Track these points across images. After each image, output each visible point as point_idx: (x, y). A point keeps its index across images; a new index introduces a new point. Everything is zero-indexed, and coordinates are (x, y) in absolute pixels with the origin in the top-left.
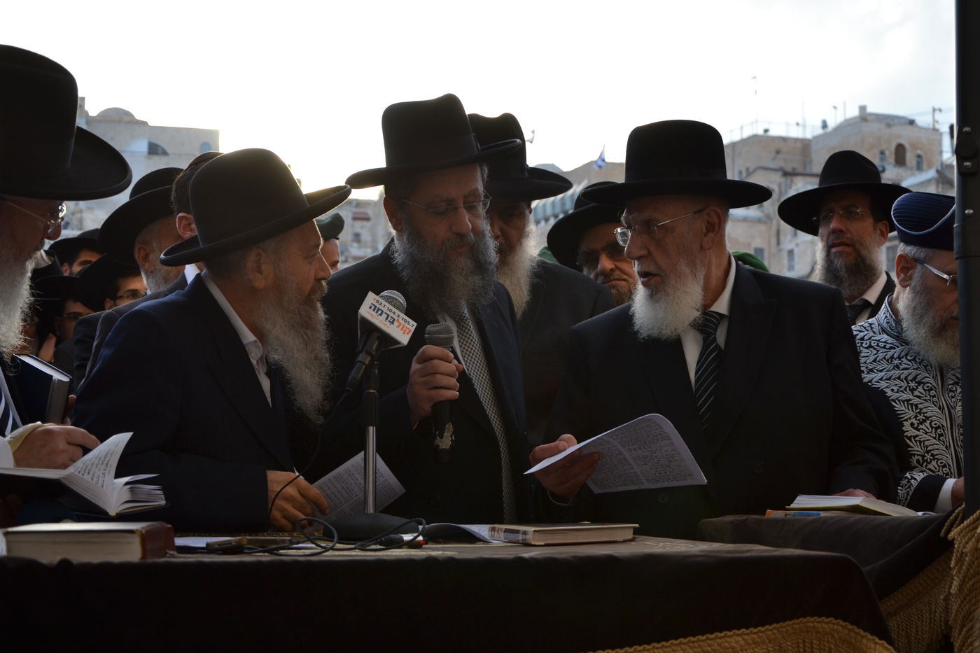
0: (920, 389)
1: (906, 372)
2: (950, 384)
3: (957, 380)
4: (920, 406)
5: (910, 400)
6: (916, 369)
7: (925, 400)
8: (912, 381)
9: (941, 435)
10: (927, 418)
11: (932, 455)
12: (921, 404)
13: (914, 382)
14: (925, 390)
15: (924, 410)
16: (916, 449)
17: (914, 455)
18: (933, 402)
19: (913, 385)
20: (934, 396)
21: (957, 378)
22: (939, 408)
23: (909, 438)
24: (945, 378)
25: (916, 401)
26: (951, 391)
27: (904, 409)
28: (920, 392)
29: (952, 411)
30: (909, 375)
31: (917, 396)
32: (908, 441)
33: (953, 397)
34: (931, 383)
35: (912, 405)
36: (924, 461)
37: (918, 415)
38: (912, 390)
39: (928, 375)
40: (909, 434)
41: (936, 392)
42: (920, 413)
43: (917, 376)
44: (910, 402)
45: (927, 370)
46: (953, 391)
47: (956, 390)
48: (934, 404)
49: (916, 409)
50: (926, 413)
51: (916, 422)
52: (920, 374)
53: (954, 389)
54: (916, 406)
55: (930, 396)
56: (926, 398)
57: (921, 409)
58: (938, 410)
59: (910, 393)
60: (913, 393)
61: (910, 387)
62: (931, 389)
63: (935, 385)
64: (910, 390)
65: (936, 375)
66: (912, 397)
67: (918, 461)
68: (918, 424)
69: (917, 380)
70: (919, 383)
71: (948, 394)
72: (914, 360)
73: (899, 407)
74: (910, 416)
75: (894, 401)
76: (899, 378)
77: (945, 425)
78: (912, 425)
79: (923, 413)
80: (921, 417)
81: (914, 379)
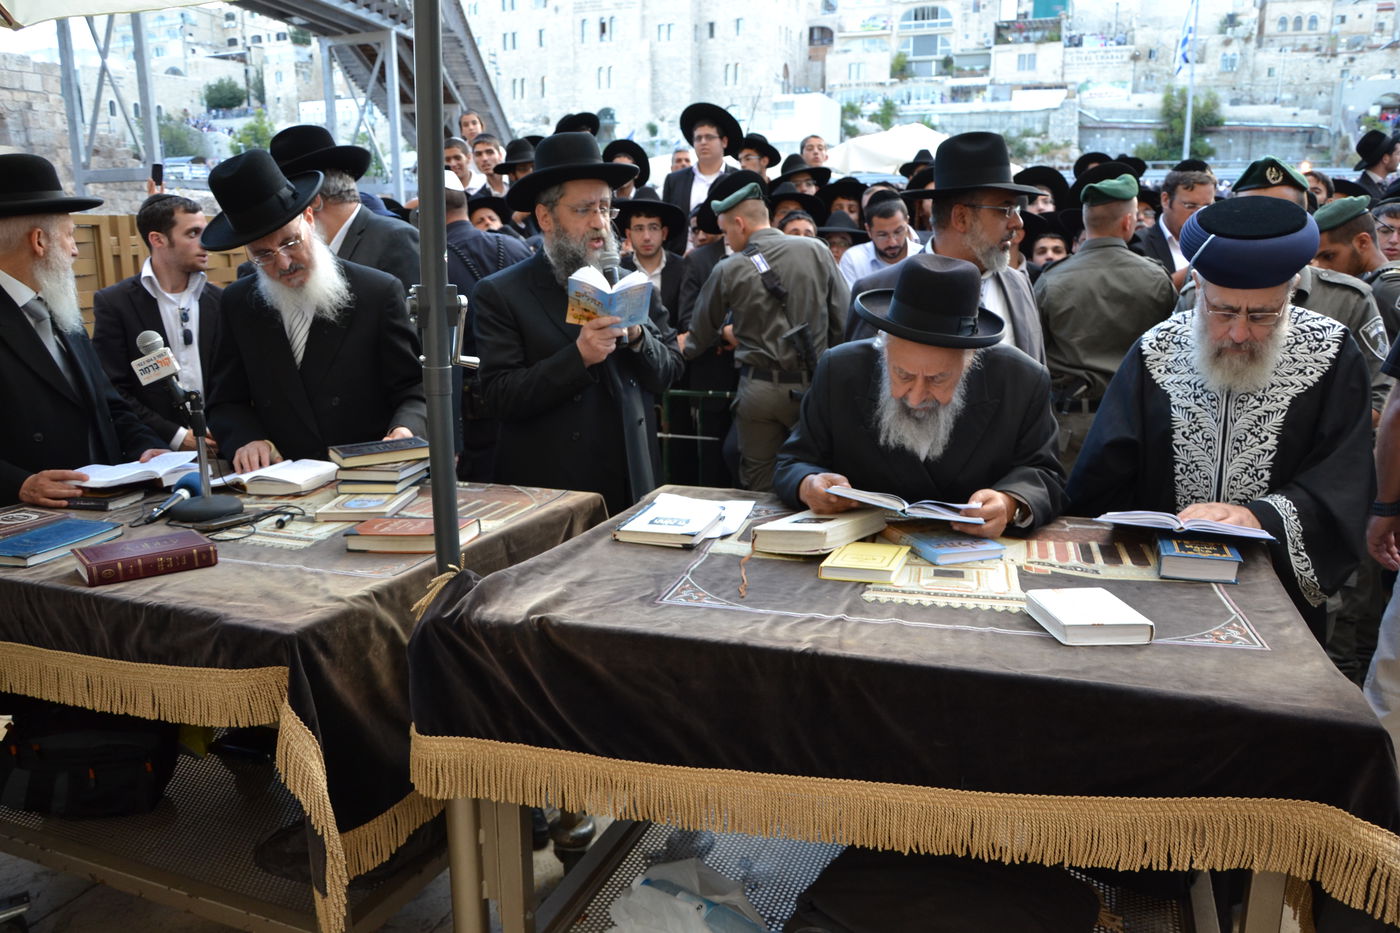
0: (1204, 397)
1: (1198, 377)
9: (1210, 448)
10: (1201, 428)
11: (1196, 466)
12: (1199, 413)
14: (1208, 399)
15: (1199, 421)
16: (1182, 457)
17: (1179, 463)
18: (1212, 412)
19: (1199, 391)
20: (1214, 407)
23: (1178, 447)
25: (1194, 410)
26: (1240, 401)
27: (1180, 416)
31: (1198, 404)
32: (1175, 448)
33: (1239, 408)
34: (1215, 393)
35: (1189, 413)
36: (1187, 470)
37: (1193, 424)
38: (1196, 397)
40: (1178, 442)
41: (1218, 403)
42: (1195, 423)
46: (1242, 402)
47: (1247, 400)
48: (1213, 415)
49: (1193, 417)
50: (1201, 423)
51: (1188, 432)
53: (1245, 399)
54: (1194, 415)
55: (1212, 406)
57: (1197, 419)
58: (1214, 422)
59: (1193, 401)
61: (1195, 393)
62: (1214, 400)
67: (1181, 469)
68: (1190, 434)
71: (1236, 404)
73: (1177, 414)
74: (1184, 424)
75: (1174, 406)
76: (1188, 383)
77: (1217, 438)
78: (1184, 433)
80: (1195, 427)
81: (1202, 386)
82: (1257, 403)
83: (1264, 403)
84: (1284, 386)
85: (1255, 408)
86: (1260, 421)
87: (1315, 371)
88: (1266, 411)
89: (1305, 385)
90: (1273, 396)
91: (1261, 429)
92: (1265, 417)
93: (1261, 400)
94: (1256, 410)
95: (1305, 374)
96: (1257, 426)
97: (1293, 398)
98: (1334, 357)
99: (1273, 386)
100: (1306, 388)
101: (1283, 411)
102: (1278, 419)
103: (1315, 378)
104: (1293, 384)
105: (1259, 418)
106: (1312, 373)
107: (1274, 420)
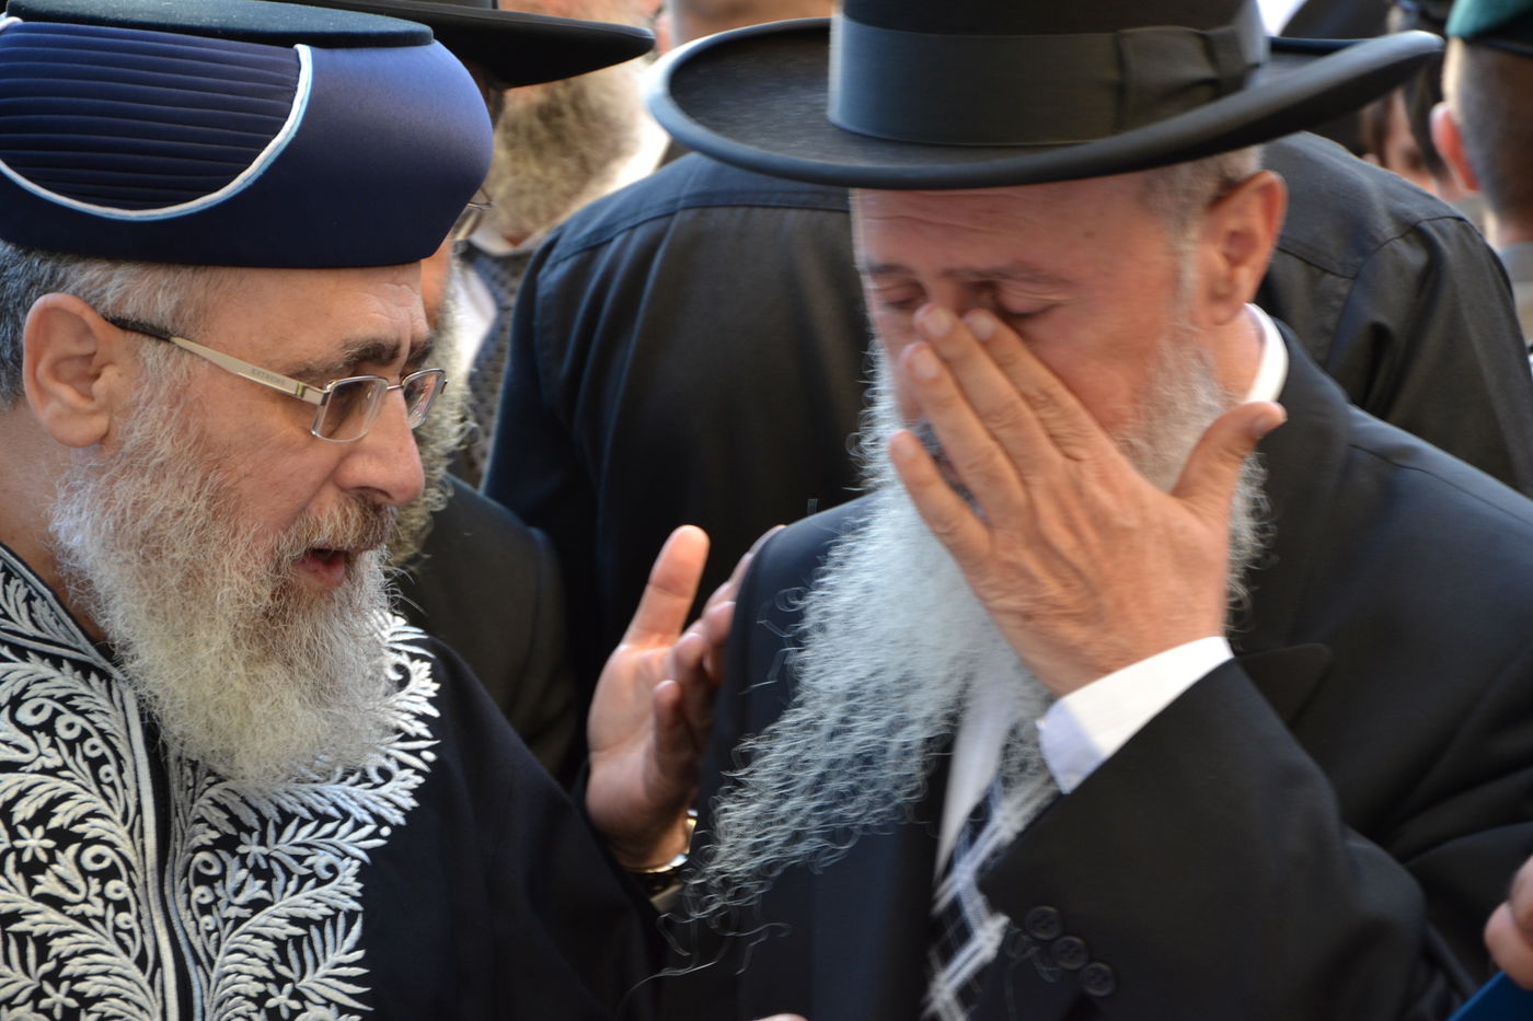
0: (65, 867)
2: (203, 848)
3: (231, 831)
4: (59, 946)
5: (16, 916)
6: (53, 772)
7: (82, 918)
8: (30, 824)
10: (86, 1001)
12: (61, 934)
13: (39, 831)
14: (85, 873)
15: (74, 967)
18: (116, 928)
19: (35, 844)
20: (122, 906)
21: (234, 820)
22: (141, 962)
24: (176, 823)
25: (43, 920)
26: (201, 880)
28: (62, 880)
29: (197, 976)
30: (21, 795)
31: (46, 898)
33: (205, 910)
34: (111, 845)
35: (21, 938)
37: (48, 988)
38: (30, 870)
39: (102, 806)
41: (131, 884)
42: (54, 978)
43: (54, 803)
44: (16, 927)
45: (98, 782)
46: (209, 881)
47: (222, 876)
48: (120, 942)
49: (42, 959)
50: (82, 978)
52: (66, 797)
53: (215, 871)
54: (43, 942)
55: (107, 901)
56: (89, 910)
57: (61, 962)
58: (134, 972)
59: (19, 880)
60: (31, 884)
61: (20, 852)
62: (111, 873)
63: (133, 859)
64: (20, 867)
65: (139, 810)
66: (26, 904)
69: (54, 823)
70: (63, 837)
71: (188, 891)
72: (48, 727)
74: (11, 990)
79: (74, 979)
80: (57, 998)
81: (43, 815)
82: (255, 889)
83: (278, 884)
84: (324, 819)
85: (257, 905)
86: (285, 962)
87: (391, 765)
88: (294, 921)
89: (380, 820)
90: (300, 859)
91: (297, 995)
92: (297, 940)
93: (263, 874)
94: (260, 918)
95: (365, 778)
96: (280, 981)
97: (363, 865)
98: (435, 713)
99: (287, 817)
100: (386, 831)
101: (351, 917)
102: (342, 952)
103: (402, 791)
104: (346, 815)
105: (281, 946)
106: (386, 775)
107: (333, 958)
